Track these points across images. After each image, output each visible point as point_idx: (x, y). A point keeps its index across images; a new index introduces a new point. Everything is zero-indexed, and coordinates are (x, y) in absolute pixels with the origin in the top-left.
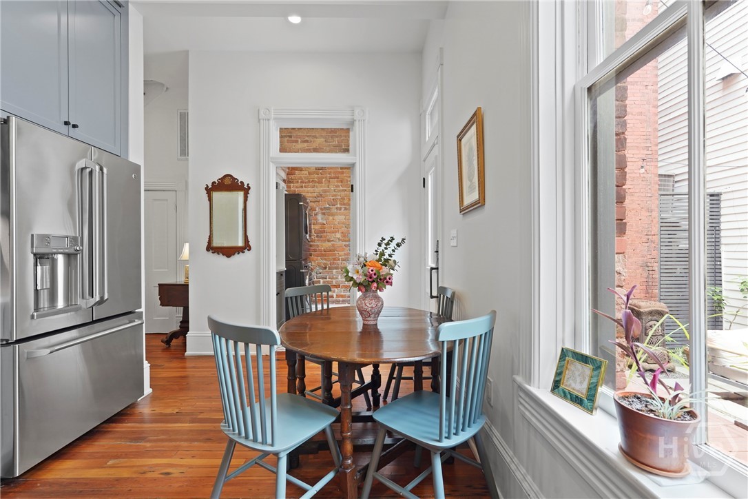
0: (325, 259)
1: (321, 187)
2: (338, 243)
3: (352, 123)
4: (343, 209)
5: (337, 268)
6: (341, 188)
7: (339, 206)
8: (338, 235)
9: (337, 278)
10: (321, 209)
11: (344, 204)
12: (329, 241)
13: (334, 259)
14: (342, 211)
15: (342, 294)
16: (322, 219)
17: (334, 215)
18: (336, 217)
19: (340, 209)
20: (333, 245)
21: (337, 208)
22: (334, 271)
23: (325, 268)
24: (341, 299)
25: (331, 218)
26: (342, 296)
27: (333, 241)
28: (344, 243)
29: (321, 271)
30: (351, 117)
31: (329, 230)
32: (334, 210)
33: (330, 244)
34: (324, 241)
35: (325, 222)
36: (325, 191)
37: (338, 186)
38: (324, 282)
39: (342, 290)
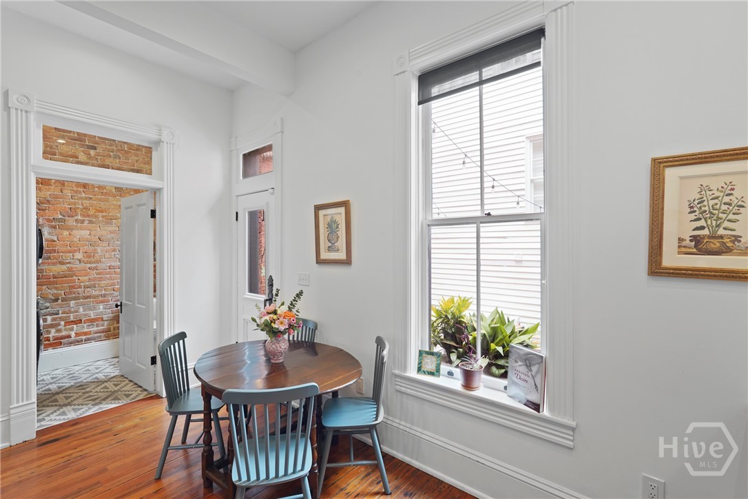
0: (56, 289)
1: (49, 190)
2: (78, 266)
3: (158, 143)
4: (87, 222)
5: (75, 299)
6: (84, 195)
7: (80, 218)
8: (79, 256)
9: (76, 312)
10: (49, 220)
11: (89, 216)
12: (62, 263)
13: (73, 287)
14: (86, 223)
15: (85, 330)
16: (50, 233)
17: (72, 230)
18: (74, 232)
19: (83, 222)
20: (70, 269)
21: (76, 220)
22: (72, 303)
23: (57, 300)
24: (84, 337)
25: (66, 233)
26: (85, 334)
27: (69, 263)
28: (89, 265)
29: (48, 304)
30: (158, 137)
31: (62, 249)
32: (71, 222)
33: (64, 267)
34: (54, 264)
35: (55, 238)
36: (56, 197)
37: (80, 192)
38: (54, 320)
39: (85, 325)
